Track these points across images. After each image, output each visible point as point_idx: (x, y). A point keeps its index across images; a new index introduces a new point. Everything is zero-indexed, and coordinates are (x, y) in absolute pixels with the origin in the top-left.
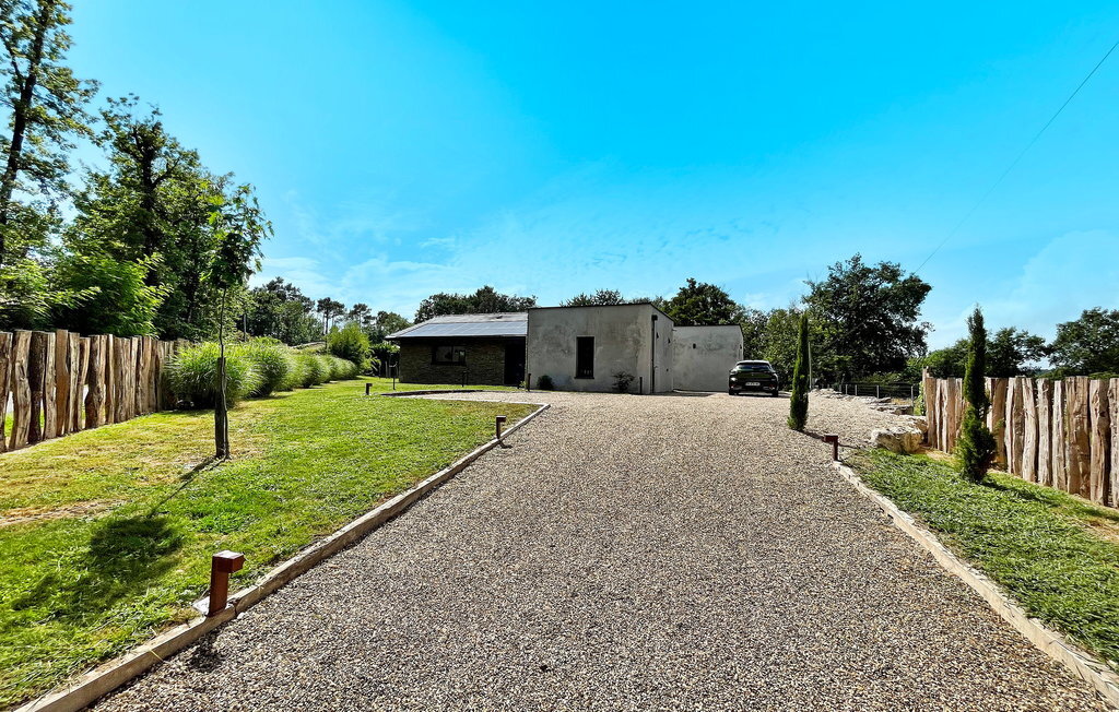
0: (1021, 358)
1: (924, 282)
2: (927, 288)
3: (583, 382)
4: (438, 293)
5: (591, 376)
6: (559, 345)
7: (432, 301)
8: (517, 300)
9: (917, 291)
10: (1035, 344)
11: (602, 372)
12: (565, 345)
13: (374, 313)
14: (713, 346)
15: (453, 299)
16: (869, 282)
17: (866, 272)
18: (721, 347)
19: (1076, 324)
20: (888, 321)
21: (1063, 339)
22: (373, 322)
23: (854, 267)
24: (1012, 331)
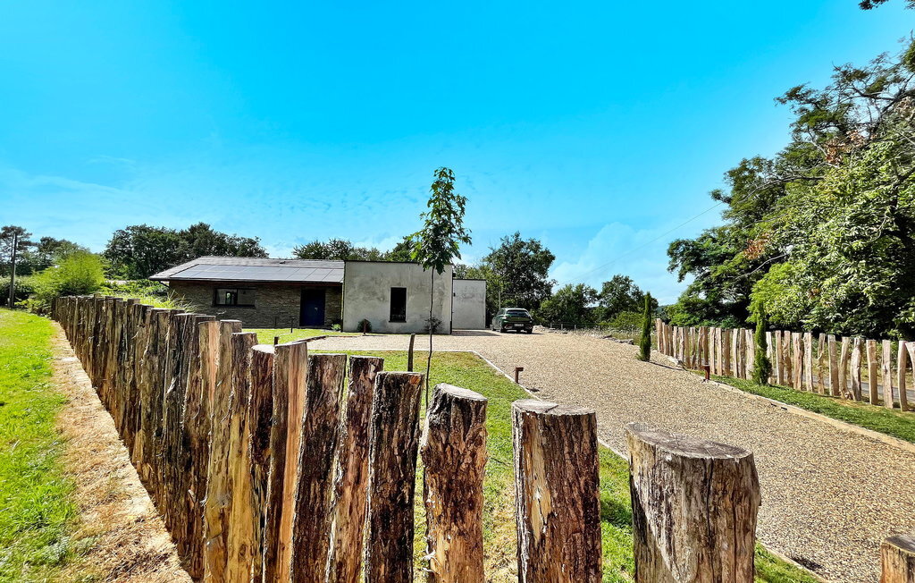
0: (586, 302)
1: (552, 254)
2: (553, 258)
3: (396, 325)
4: (139, 224)
5: (403, 320)
6: (374, 294)
7: (130, 232)
8: (238, 240)
9: (548, 259)
10: (593, 293)
11: (413, 317)
12: (380, 295)
13: (33, 239)
14: (467, 295)
15: (161, 233)
16: (523, 251)
17: (521, 245)
18: (473, 296)
19: (611, 283)
20: (532, 278)
21: (605, 291)
22: (32, 249)
23: (516, 240)
24: (583, 285)
